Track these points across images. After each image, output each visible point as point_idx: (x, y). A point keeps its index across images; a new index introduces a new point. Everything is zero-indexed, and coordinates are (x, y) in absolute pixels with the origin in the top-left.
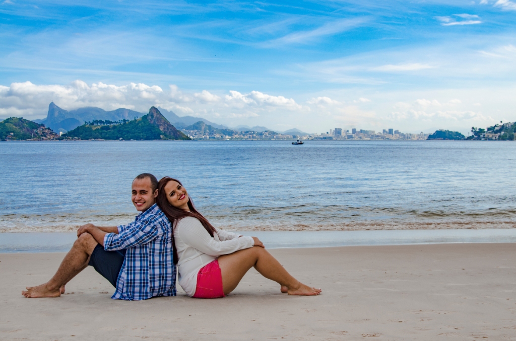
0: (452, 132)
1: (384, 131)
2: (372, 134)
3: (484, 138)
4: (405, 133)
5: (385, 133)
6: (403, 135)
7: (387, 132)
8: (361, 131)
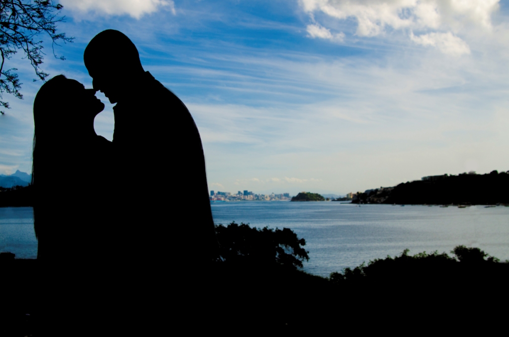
0: (312, 194)
1: (239, 193)
2: (229, 195)
3: (369, 201)
4: (258, 195)
5: (241, 194)
6: (256, 195)
7: (242, 193)
8: (219, 193)
